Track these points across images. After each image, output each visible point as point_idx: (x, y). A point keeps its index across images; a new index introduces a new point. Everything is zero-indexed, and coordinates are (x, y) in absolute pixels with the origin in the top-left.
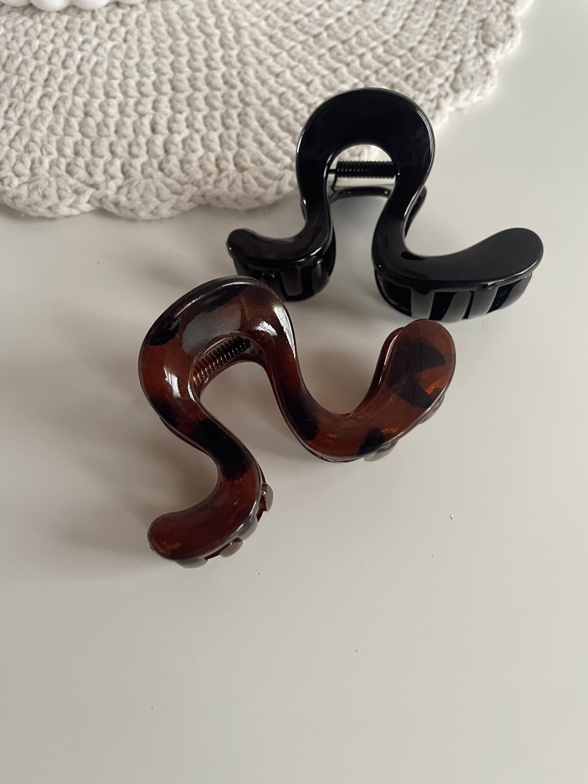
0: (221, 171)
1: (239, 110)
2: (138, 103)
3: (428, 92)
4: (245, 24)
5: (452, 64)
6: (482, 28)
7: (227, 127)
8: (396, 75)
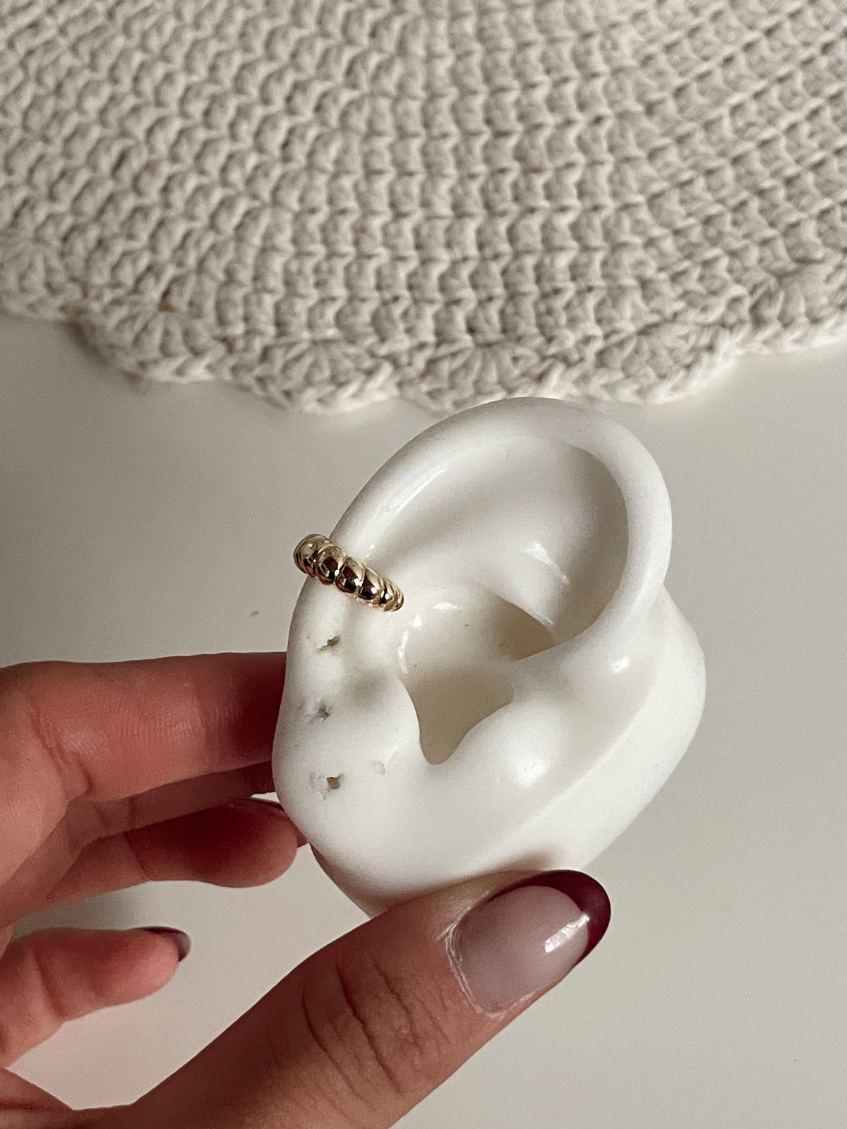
0: (136, 290)
1: (256, 204)
2: (135, 110)
3: (550, 340)
4: (418, 49)
5: (653, 311)
6: (782, 276)
7: (213, 225)
8: (538, 280)
